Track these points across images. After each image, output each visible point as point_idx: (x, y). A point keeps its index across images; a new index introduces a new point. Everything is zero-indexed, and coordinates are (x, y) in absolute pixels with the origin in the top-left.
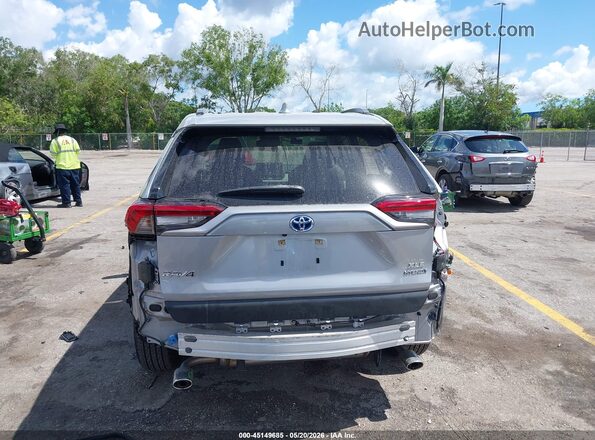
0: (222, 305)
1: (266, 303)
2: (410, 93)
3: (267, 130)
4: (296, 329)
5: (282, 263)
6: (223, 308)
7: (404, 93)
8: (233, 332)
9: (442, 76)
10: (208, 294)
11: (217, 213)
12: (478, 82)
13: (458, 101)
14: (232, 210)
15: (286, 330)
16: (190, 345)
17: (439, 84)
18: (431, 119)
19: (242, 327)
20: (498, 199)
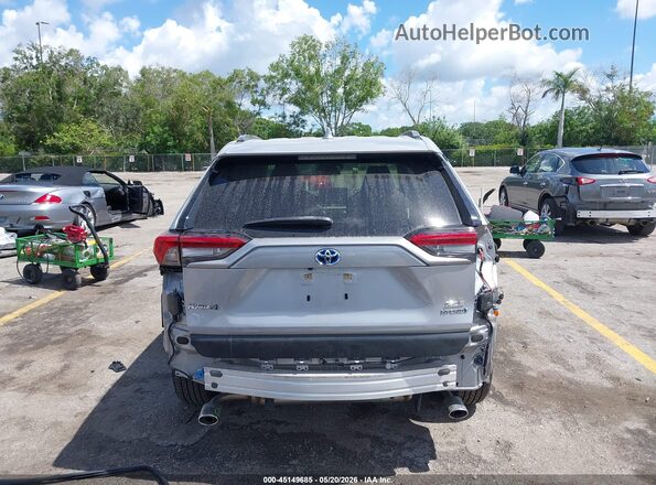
0: (246, 339)
1: (291, 339)
2: (523, 105)
3: (300, 159)
4: (324, 368)
5: (309, 298)
6: (247, 343)
7: (516, 105)
8: (257, 368)
9: (562, 84)
10: (232, 328)
11: (241, 245)
12: (607, 89)
13: (581, 113)
14: (256, 242)
15: (313, 369)
16: (217, 380)
17: (557, 93)
18: (549, 134)
19: (266, 364)
20: (612, 227)
